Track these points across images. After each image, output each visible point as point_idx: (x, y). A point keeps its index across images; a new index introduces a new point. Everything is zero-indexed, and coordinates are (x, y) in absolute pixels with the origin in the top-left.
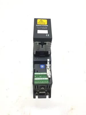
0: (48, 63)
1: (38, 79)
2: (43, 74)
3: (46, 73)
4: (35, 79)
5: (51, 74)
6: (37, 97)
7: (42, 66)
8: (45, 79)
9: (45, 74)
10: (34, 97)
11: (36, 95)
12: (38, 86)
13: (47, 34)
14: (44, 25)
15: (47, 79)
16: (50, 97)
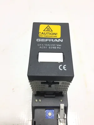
13: (61, 63)
14: (54, 39)
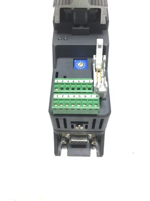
0: (99, 51)
1: (66, 96)
2: (81, 81)
3: (92, 81)
4: (55, 96)
5: (106, 83)
6: (64, 151)
7: (80, 64)
8: (88, 96)
9: (87, 81)
10: (57, 153)
11: (63, 146)
12: (65, 120)
15: (94, 96)
16: (101, 153)
